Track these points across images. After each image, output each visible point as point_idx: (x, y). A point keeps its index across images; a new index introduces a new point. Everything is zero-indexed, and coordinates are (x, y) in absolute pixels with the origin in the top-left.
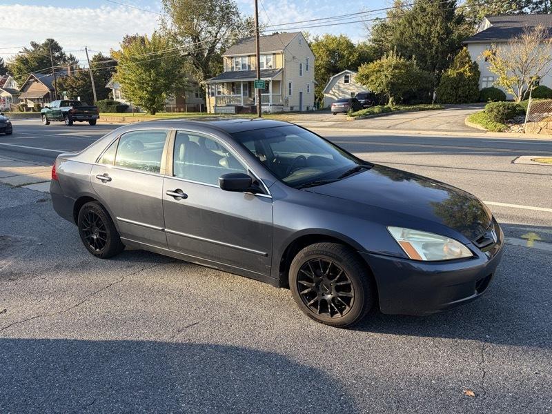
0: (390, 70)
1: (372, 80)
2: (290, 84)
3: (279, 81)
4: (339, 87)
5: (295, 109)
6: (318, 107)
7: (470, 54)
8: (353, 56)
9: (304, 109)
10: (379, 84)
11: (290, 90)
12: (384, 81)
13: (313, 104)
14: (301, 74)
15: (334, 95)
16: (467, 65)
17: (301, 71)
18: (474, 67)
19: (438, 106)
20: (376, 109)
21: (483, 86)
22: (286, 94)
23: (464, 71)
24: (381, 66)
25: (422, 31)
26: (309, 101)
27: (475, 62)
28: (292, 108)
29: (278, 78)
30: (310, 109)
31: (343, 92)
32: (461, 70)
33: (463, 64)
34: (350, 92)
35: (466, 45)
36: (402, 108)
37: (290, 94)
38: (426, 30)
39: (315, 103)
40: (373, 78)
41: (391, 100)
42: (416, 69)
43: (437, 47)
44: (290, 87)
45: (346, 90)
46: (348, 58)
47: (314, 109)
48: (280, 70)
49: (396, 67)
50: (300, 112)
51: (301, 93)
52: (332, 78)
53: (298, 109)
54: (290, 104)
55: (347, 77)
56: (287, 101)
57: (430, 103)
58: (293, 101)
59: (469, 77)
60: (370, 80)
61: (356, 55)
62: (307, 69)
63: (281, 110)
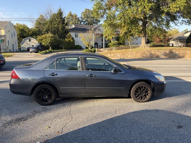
0: (50, 38)
1: (44, 41)
2: (8, 41)
3: (4, 40)
4: (27, 43)
5: (11, 51)
6: (20, 50)
7: (71, 35)
8: (30, 32)
9: (15, 51)
10: (46, 43)
11: (9, 44)
12: (48, 41)
13: (18, 49)
14: (12, 38)
15: (25, 46)
16: (71, 38)
17: (12, 36)
18: (73, 39)
19: (65, 50)
20: (47, 51)
21: (76, 44)
22: (7, 45)
23: (70, 40)
24: (46, 36)
25: (56, 26)
26: (16, 48)
27: (73, 37)
28: (10, 50)
29: (3, 38)
30: (17, 51)
31: (29, 45)
32: (69, 39)
33: (69, 38)
34: (31, 45)
35: (69, 32)
36: (55, 51)
37: (9, 45)
38: (57, 26)
39: (19, 49)
40: (44, 40)
41: (50, 48)
42: (58, 38)
43: (61, 32)
44: (8, 42)
45: (30, 44)
46: (28, 33)
47: (19, 51)
48: (4, 35)
49: (51, 37)
50: (13, 52)
51: (13, 45)
52: (23, 40)
53: (12, 51)
54: (9, 49)
55: (29, 39)
56: (8, 48)
57: (63, 49)
58: (10, 48)
59: (72, 41)
60: (43, 41)
61: (31, 32)
62: (15, 36)
63: (6, 51)
